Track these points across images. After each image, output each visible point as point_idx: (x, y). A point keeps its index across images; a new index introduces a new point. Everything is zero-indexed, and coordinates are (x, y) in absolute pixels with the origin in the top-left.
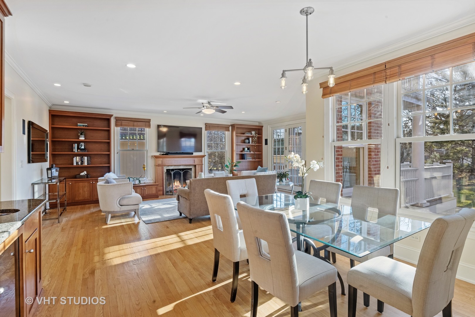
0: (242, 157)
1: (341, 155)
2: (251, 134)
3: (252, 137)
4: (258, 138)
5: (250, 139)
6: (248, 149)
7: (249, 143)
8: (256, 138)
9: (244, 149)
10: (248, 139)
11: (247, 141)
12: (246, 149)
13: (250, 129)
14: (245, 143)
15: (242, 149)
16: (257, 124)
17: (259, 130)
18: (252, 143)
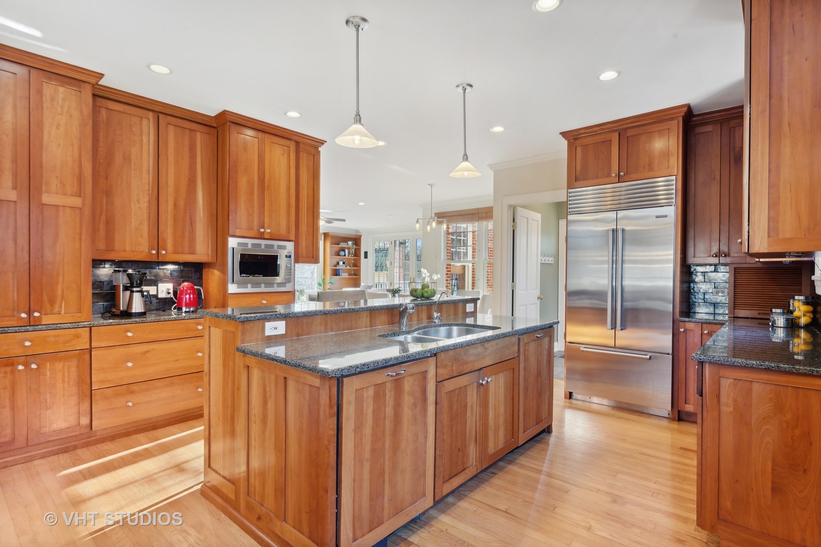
0: (336, 273)
1: (450, 271)
2: (348, 244)
3: (349, 249)
4: (356, 250)
5: (347, 251)
6: (344, 263)
7: (345, 255)
8: (353, 250)
9: (338, 263)
10: (344, 251)
11: (342, 253)
12: (341, 263)
13: (345, 239)
14: (339, 255)
15: (335, 263)
16: (354, 233)
17: (357, 240)
18: (349, 256)
